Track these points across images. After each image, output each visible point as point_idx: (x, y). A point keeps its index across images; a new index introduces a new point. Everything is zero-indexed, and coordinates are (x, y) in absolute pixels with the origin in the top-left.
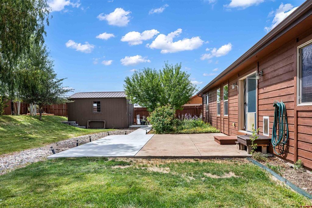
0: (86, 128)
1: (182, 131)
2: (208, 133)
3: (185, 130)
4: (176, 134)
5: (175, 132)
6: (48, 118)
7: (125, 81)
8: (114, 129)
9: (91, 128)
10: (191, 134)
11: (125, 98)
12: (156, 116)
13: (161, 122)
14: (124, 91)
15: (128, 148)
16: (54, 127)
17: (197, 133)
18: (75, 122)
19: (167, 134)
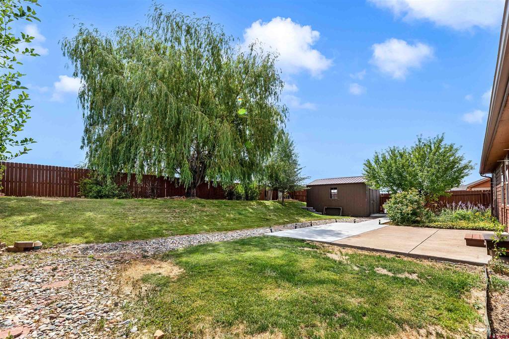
0: (323, 214)
1: (432, 225)
2: (478, 230)
3: (436, 223)
4: (421, 227)
5: (419, 224)
6: (290, 203)
7: (365, 164)
8: (351, 216)
9: (327, 214)
10: (445, 228)
11: (363, 184)
12: (394, 204)
13: (399, 211)
14: (362, 175)
15: (338, 234)
16: (292, 211)
17: (457, 229)
18: (312, 208)
19: (407, 226)
